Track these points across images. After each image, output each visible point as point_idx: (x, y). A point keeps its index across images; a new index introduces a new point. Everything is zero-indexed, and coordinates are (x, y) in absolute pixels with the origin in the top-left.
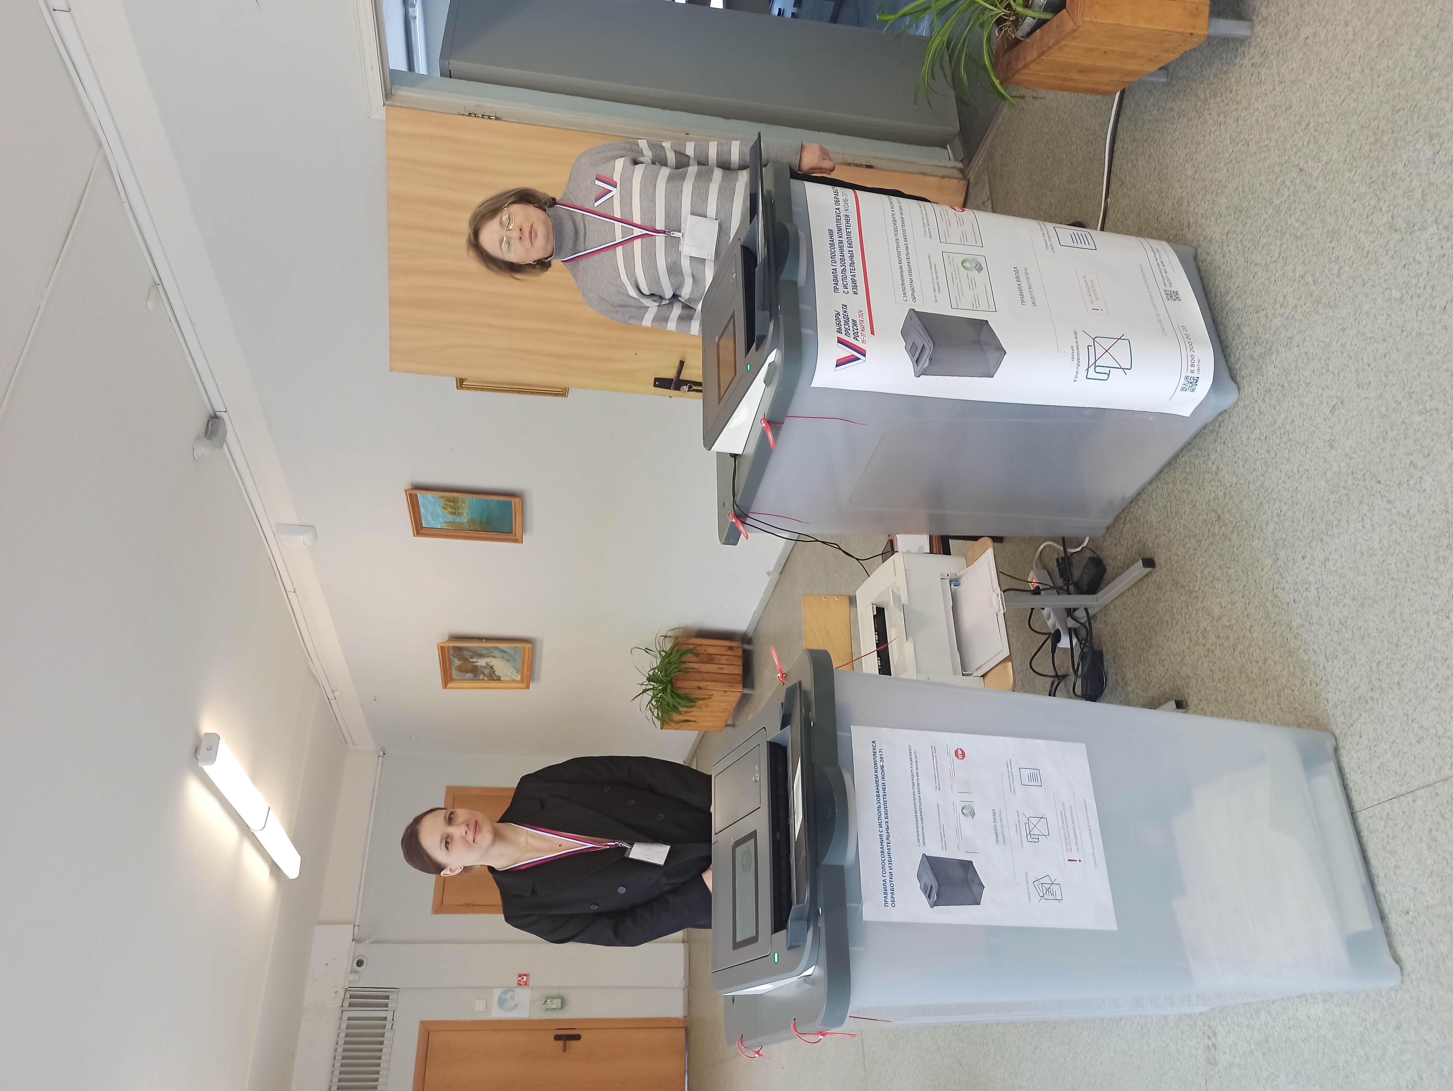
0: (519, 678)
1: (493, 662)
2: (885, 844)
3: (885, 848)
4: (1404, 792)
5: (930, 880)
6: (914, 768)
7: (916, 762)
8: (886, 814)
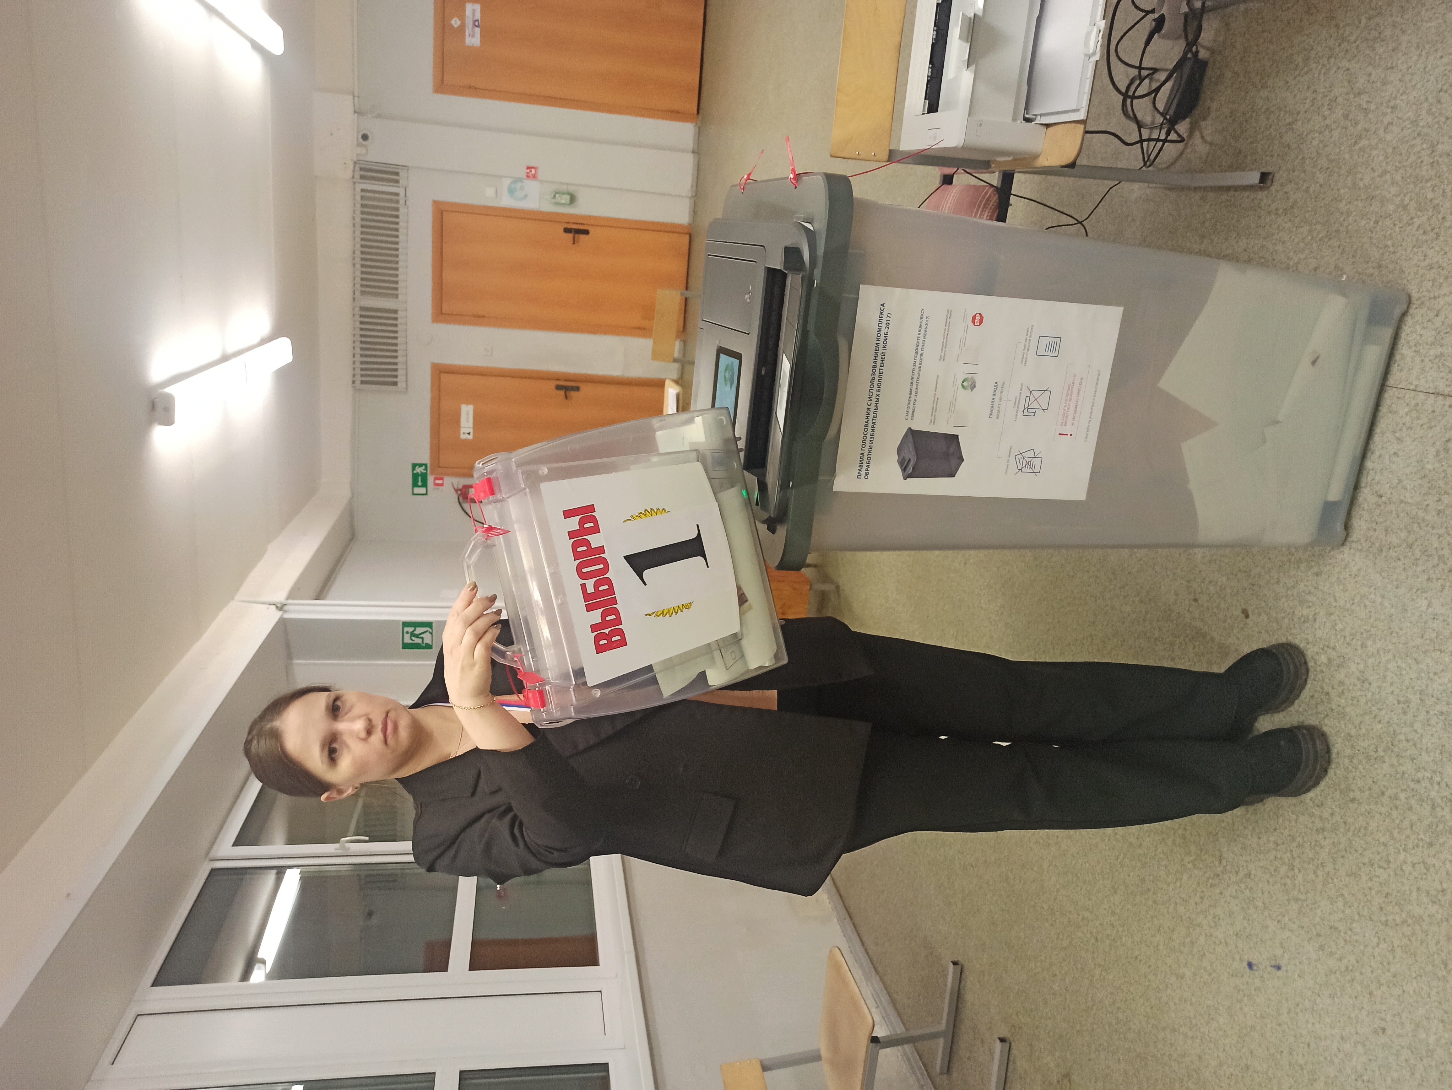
3: (870, 422)
5: (910, 454)
6: (922, 336)
7: (926, 329)
8: (879, 387)
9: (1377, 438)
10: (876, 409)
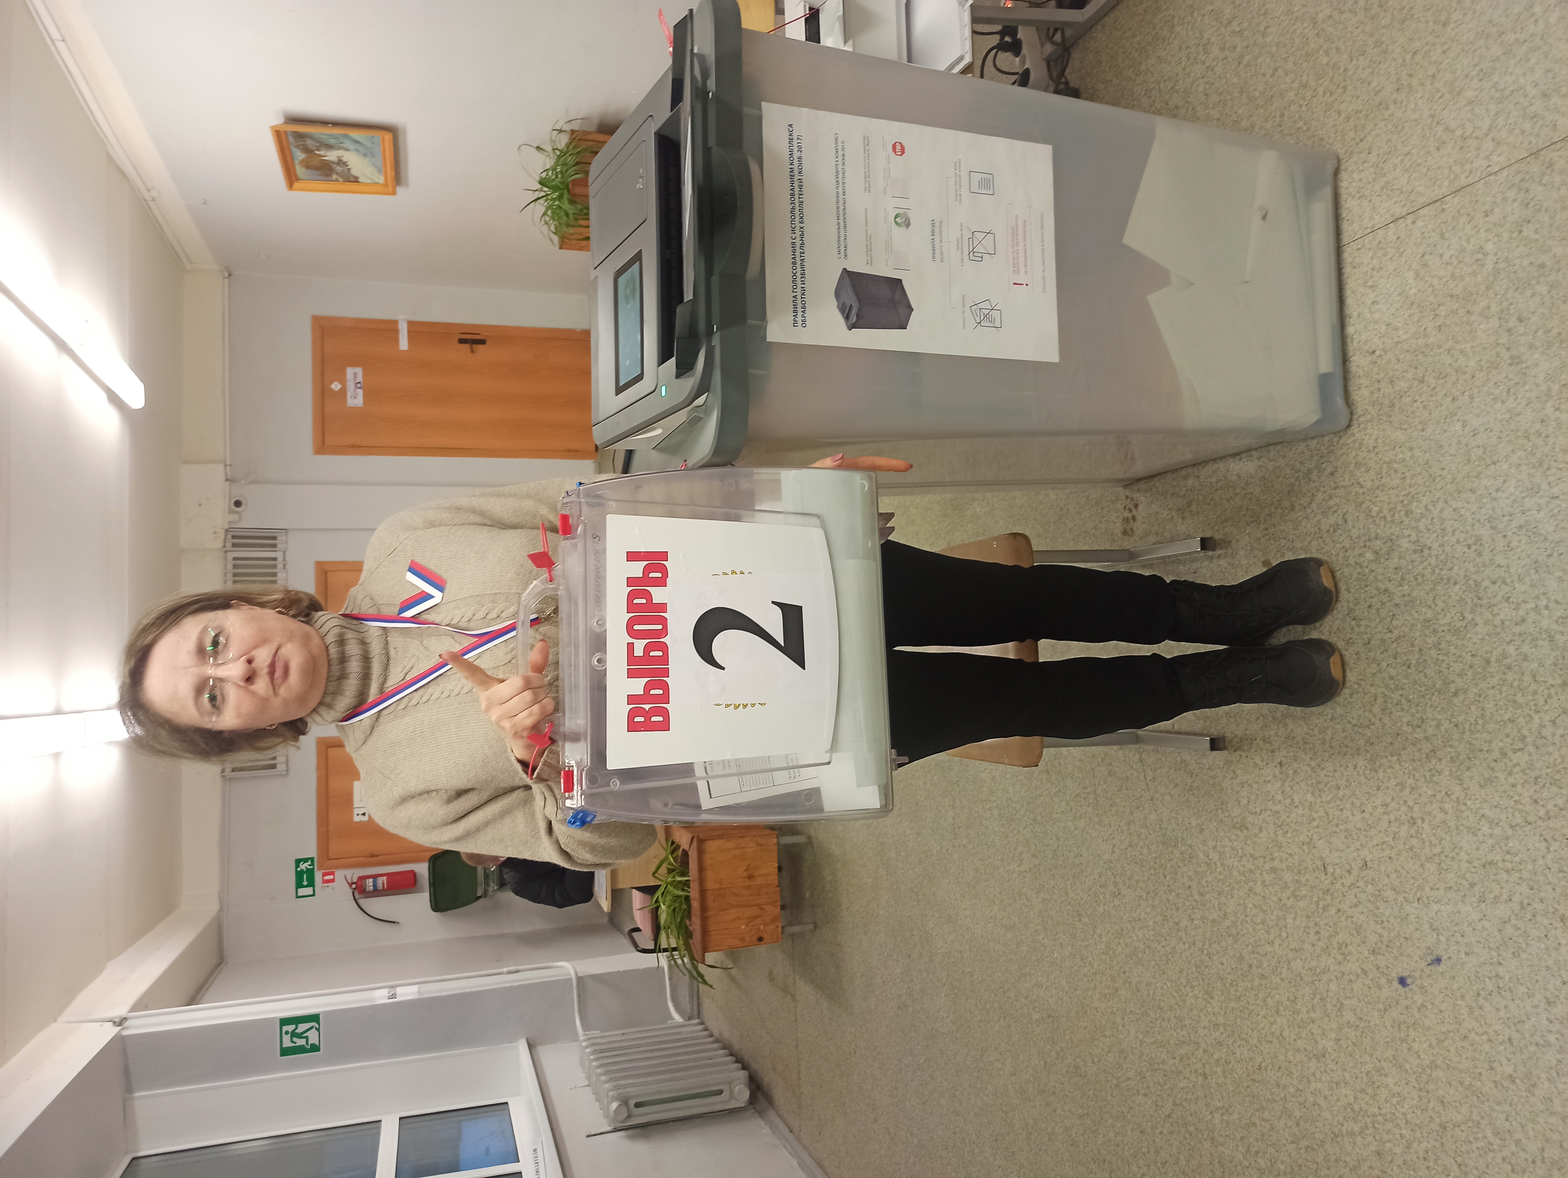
0: (381, 180)
1: (347, 156)
2: (798, 254)
3: (798, 259)
4: (1404, 213)
5: (850, 299)
6: (840, 163)
7: (843, 155)
8: (801, 218)
9: (1350, 301)
10: (803, 244)
